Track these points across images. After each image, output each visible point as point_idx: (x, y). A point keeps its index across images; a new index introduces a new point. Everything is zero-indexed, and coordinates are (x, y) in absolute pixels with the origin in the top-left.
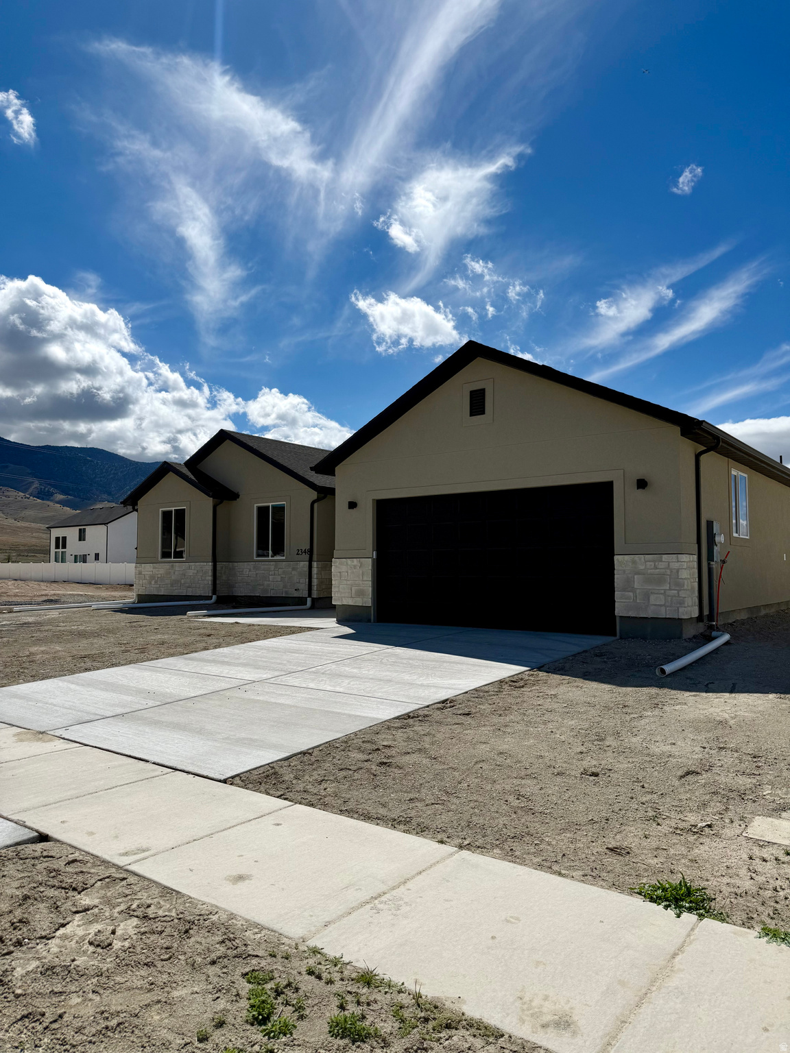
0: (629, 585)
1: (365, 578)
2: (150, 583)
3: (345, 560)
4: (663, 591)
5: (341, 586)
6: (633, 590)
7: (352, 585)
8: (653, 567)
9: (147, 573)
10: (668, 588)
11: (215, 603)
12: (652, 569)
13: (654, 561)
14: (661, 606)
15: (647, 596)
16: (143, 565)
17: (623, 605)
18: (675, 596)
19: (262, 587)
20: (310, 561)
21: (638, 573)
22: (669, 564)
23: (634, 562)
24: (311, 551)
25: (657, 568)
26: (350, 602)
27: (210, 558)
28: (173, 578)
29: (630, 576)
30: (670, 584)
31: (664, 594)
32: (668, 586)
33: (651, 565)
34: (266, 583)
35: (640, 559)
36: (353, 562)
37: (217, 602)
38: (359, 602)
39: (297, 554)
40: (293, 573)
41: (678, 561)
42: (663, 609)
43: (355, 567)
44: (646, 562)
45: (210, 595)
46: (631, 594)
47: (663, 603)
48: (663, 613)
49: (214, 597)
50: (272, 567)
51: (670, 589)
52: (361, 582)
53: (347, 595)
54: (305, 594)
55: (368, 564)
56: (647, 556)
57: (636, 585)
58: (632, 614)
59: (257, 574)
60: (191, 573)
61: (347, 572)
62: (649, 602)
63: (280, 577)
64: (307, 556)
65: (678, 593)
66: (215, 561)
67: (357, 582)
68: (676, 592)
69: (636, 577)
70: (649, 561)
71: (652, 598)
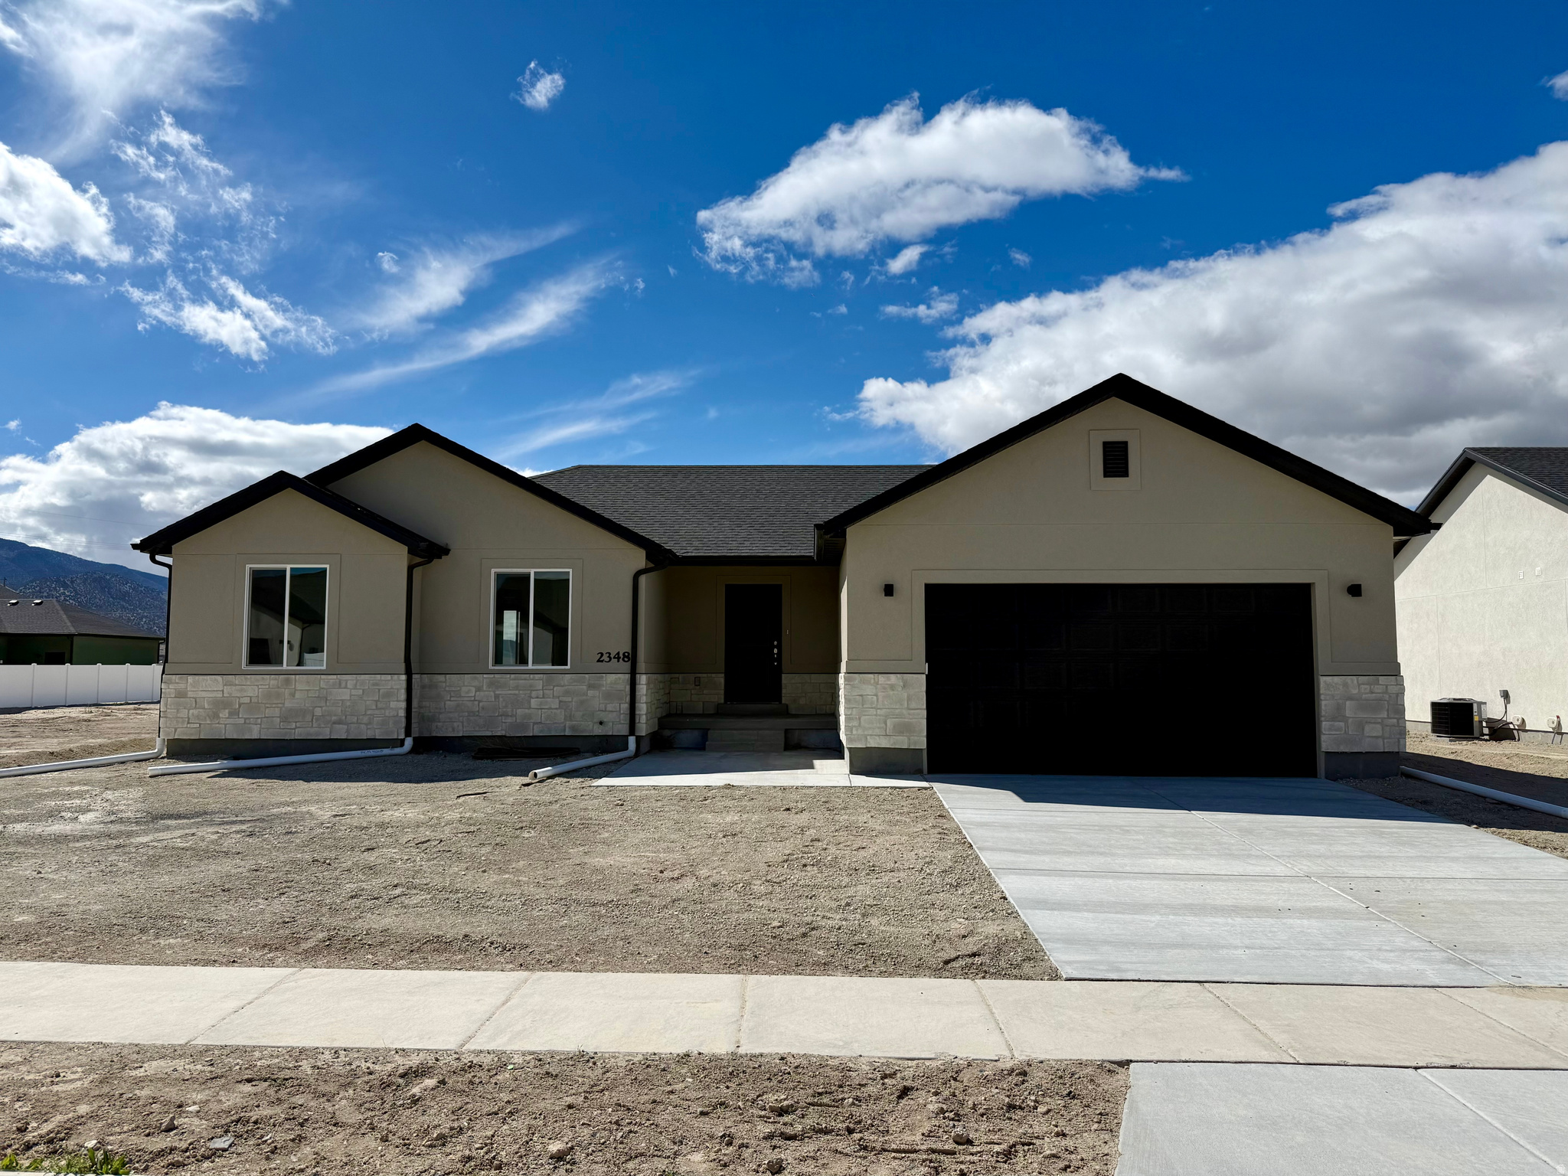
0: (1338, 714)
1: (913, 705)
2: (216, 716)
3: (872, 676)
4: (1380, 720)
5: (863, 718)
6: (1345, 719)
7: (886, 716)
8: (1368, 691)
9: (204, 694)
10: (1386, 716)
11: (410, 752)
12: (1367, 693)
13: (1368, 684)
14: (1377, 737)
15: (1361, 725)
16: (190, 679)
17: (1330, 737)
18: (1394, 726)
19: (509, 720)
20: (633, 673)
21: (1351, 699)
22: (1387, 687)
23: (1345, 685)
24: (632, 657)
25: (1372, 693)
26: (884, 743)
27: (402, 667)
28: (288, 704)
29: (1341, 701)
30: (1388, 710)
31: (1381, 724)
32: (1386, 713)
33: (1366, 689)
34: (519, 712)
35: (1353, 682)
36: (889, 679)
37: (414, 750)
38: (902, 742)
39: (599, 661)
40: (590, 693)
41: (1397, 685)
42: (1380, 741)
43: (892, 687)
44: (1359, 685)
45: (402, 736)
46: (1342, 724)
47: (1380, 734)
48: (1380, 747)
49: (409, 743)
50: (539, 685)
51: (1389, 718)
52: (905, 712)
53: (877, 731)
54: (622, 729)
55: (919, 684)
56: (1360, 678)
57: (1348, 713)
58: (1343, 749)
59: (497, 697)
60: (344, 695)
61: (876, 695)
62: (1363, 733)
63: (557, 701)
64: (627, 666)
65: (1398, 722)
66: (409, 673)
67: (897, 711)
68: (1395, 720)
69: (1348, 703)
70: (1363, 684)
71: (1367, 728)
